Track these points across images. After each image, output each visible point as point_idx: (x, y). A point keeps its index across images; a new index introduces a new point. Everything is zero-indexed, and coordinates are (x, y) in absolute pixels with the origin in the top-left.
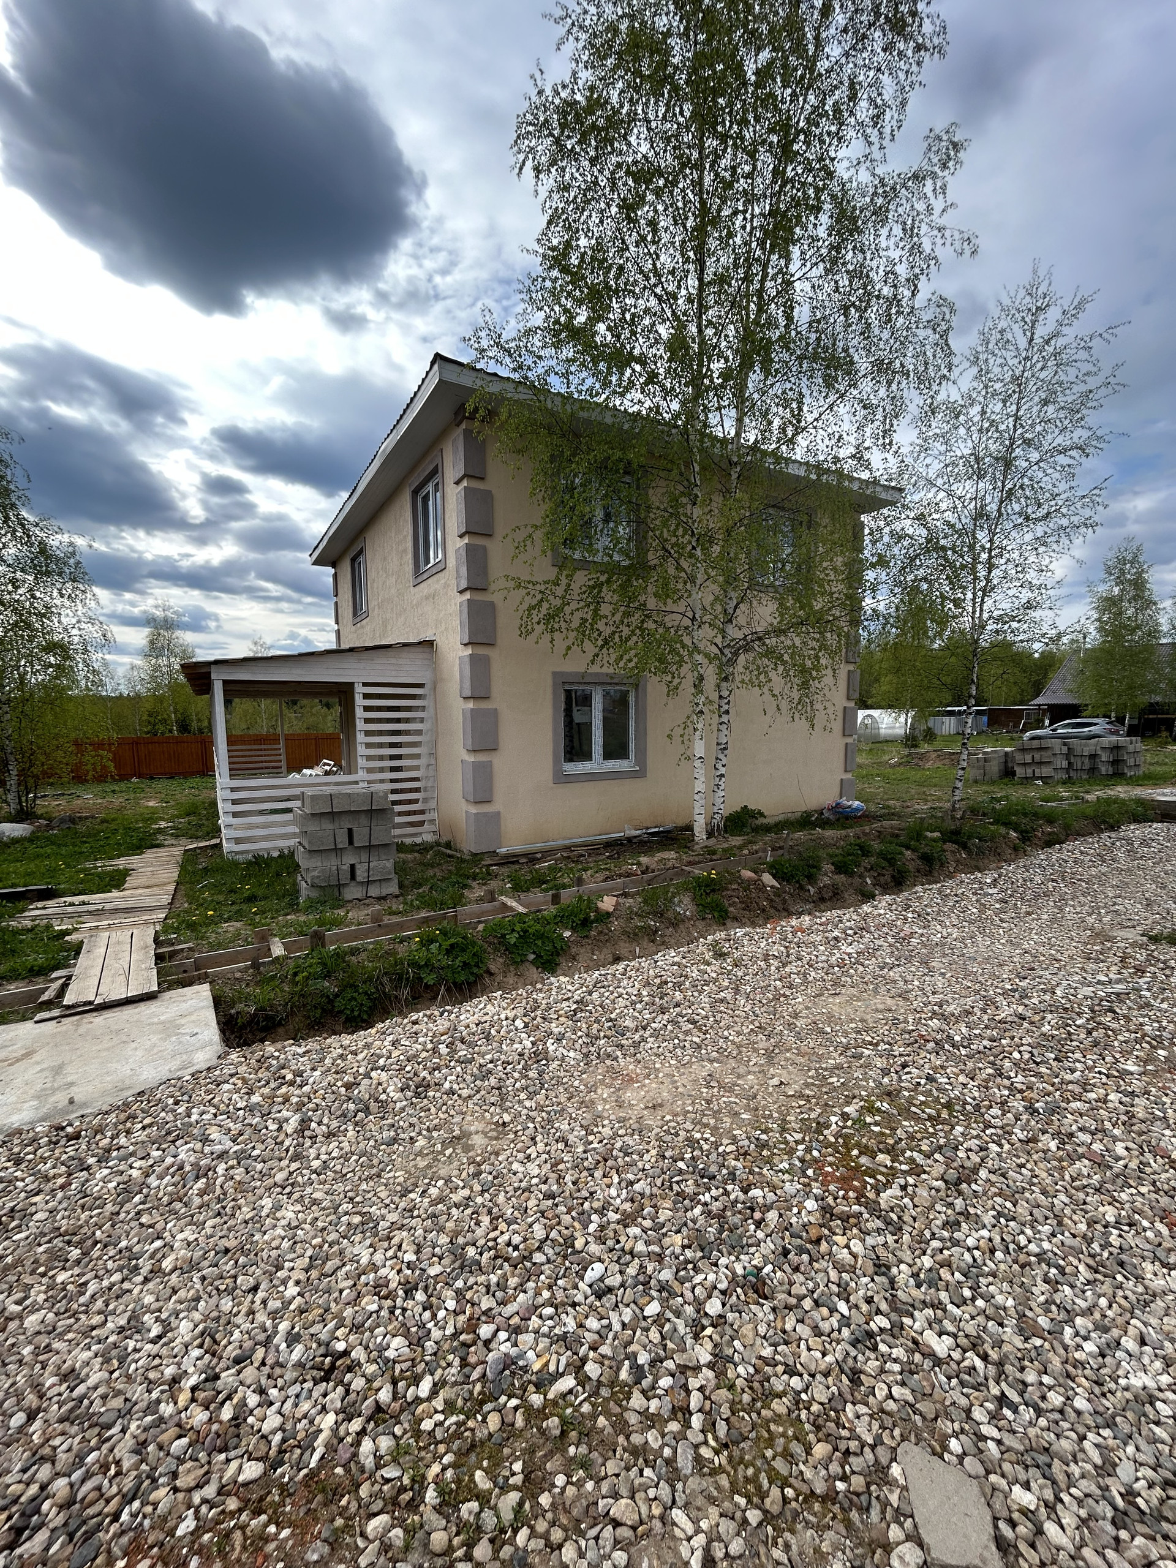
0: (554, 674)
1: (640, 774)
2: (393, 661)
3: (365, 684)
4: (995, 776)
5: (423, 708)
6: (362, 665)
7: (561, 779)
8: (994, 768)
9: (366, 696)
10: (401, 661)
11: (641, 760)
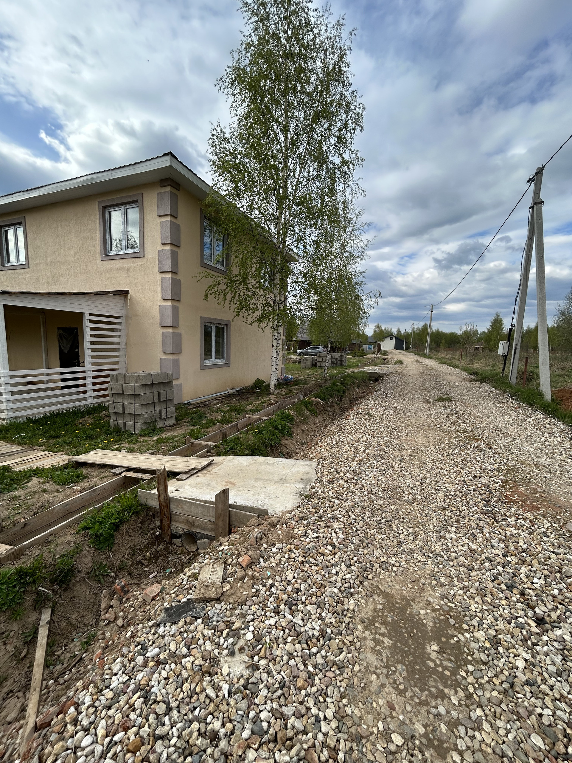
0: (201, 317)
1: (228, 365)
2: (105, 303)
3: (91, 315)
4: (310, 366)
5: (120, 330)
6: (89, 304)
7: (204, 367)
8: (309, 363)
9: (91, 321)
10: (110, 303)
11: (228, 359)
